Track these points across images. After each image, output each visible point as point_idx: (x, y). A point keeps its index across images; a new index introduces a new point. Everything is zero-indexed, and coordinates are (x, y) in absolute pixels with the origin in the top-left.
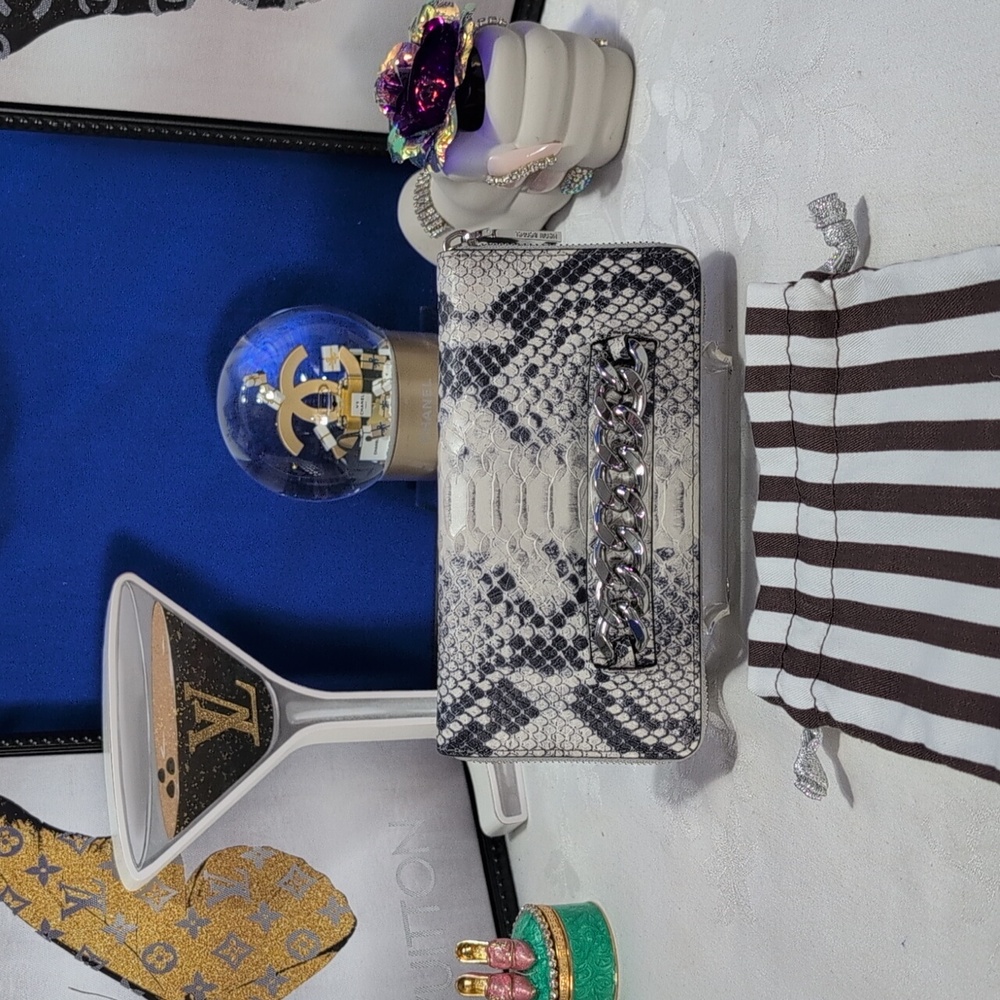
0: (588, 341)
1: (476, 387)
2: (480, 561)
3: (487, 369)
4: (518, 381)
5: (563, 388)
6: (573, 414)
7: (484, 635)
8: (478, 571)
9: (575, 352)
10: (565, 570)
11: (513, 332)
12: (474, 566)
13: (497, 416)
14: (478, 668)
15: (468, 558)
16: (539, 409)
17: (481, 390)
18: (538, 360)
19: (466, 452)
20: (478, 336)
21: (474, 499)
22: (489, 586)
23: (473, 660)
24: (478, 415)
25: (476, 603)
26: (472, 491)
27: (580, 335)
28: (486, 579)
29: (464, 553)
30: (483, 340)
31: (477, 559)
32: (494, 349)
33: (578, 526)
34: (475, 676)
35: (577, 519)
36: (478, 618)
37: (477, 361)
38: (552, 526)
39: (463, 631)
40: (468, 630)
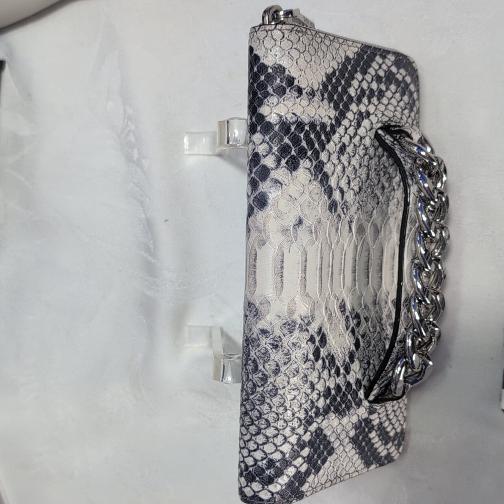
0: (374, 126)
1: (311, 160)
2: (309, 324)
3: (318, 145)
4: (334, 158)
5: (357, 167)
6: (360, 189)
7: (309, 391)
8: (306, 333)
9: (367, 135)
10: (349, 324)
11: (334, 112)
12: (304, 328)
13: (323, 189)
14: (303, 422)
15: (299, 321)
16: (343, 184)
17: (314, 163)
18: (346, 140)
19: (300, 222)
20: (314, 113)
21: (306, 266)
22: (314, 345)
23: (300, 416)
24: (311, 187)
25: (305, 362)
26: (304, 259)
27: (370, 120)
28: (312, 339)
29: (296, 317)
30: (317, 117)
31: (306, 322)
32: (323, 126)
33: (355, 285)
34: (300, 431)
35: (355, 279)
36: (306, 376)
37: (312, 136)
38: (344, 287)
39: (294, 390)
40: (297, 389)
